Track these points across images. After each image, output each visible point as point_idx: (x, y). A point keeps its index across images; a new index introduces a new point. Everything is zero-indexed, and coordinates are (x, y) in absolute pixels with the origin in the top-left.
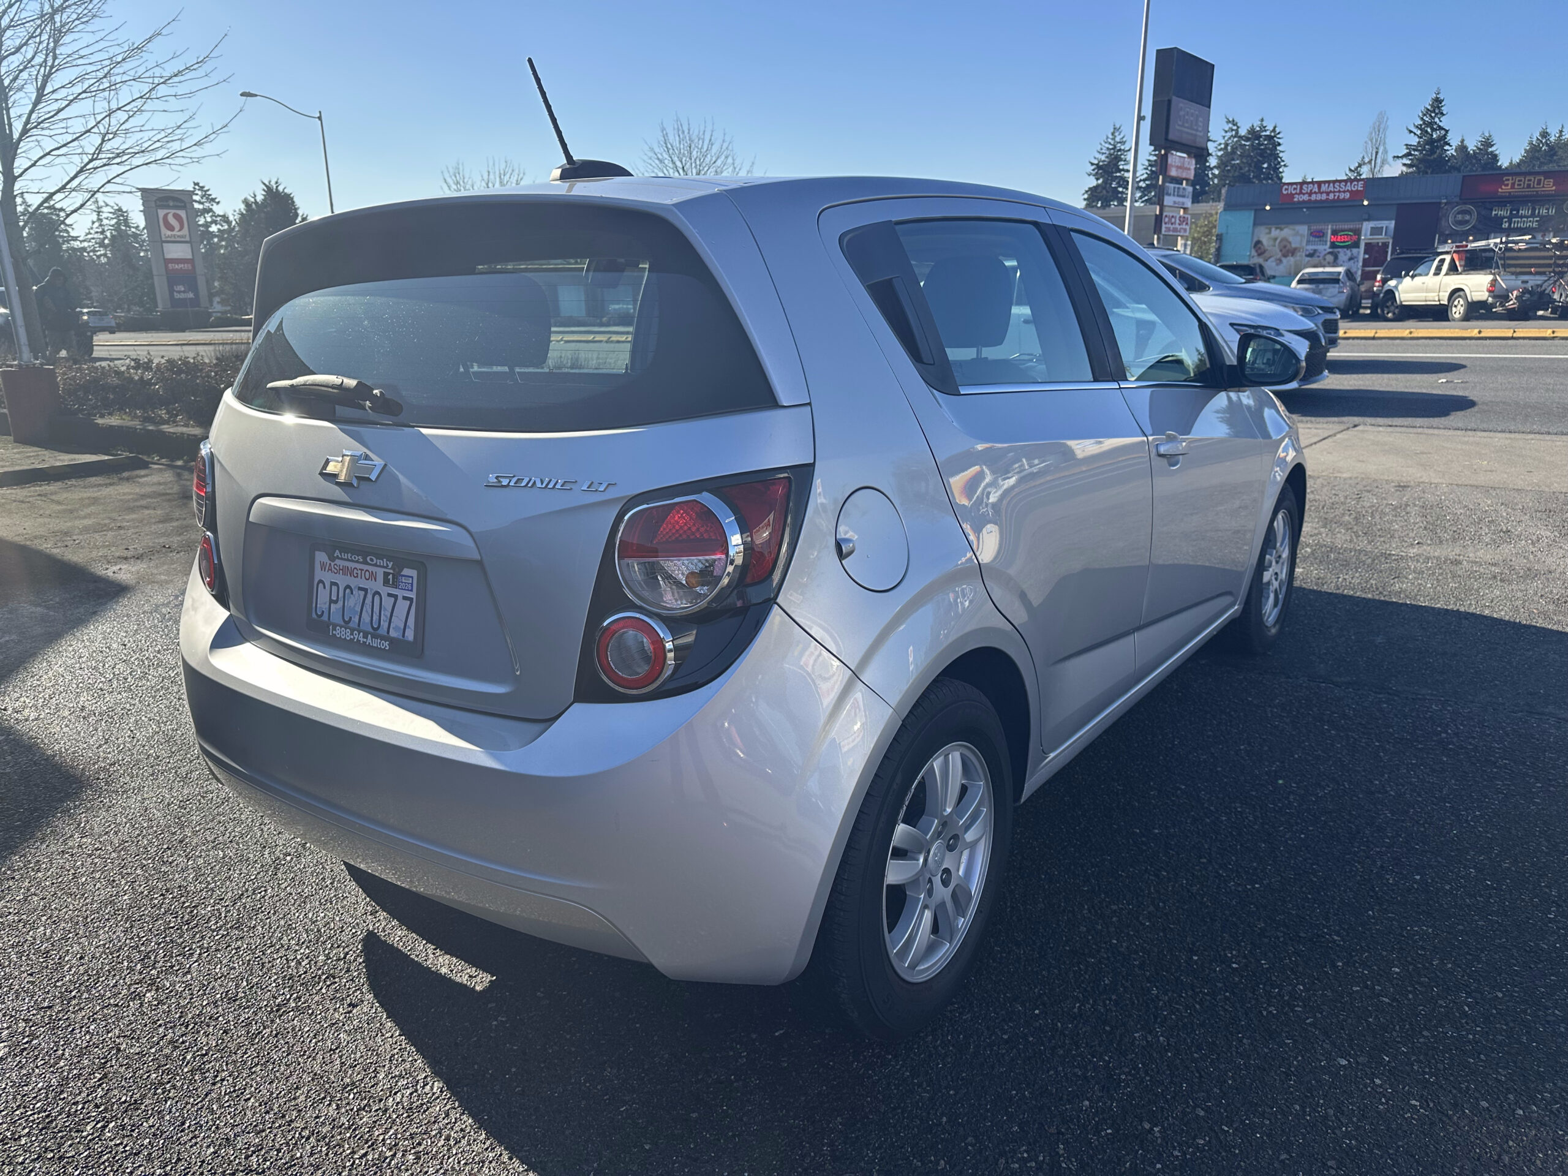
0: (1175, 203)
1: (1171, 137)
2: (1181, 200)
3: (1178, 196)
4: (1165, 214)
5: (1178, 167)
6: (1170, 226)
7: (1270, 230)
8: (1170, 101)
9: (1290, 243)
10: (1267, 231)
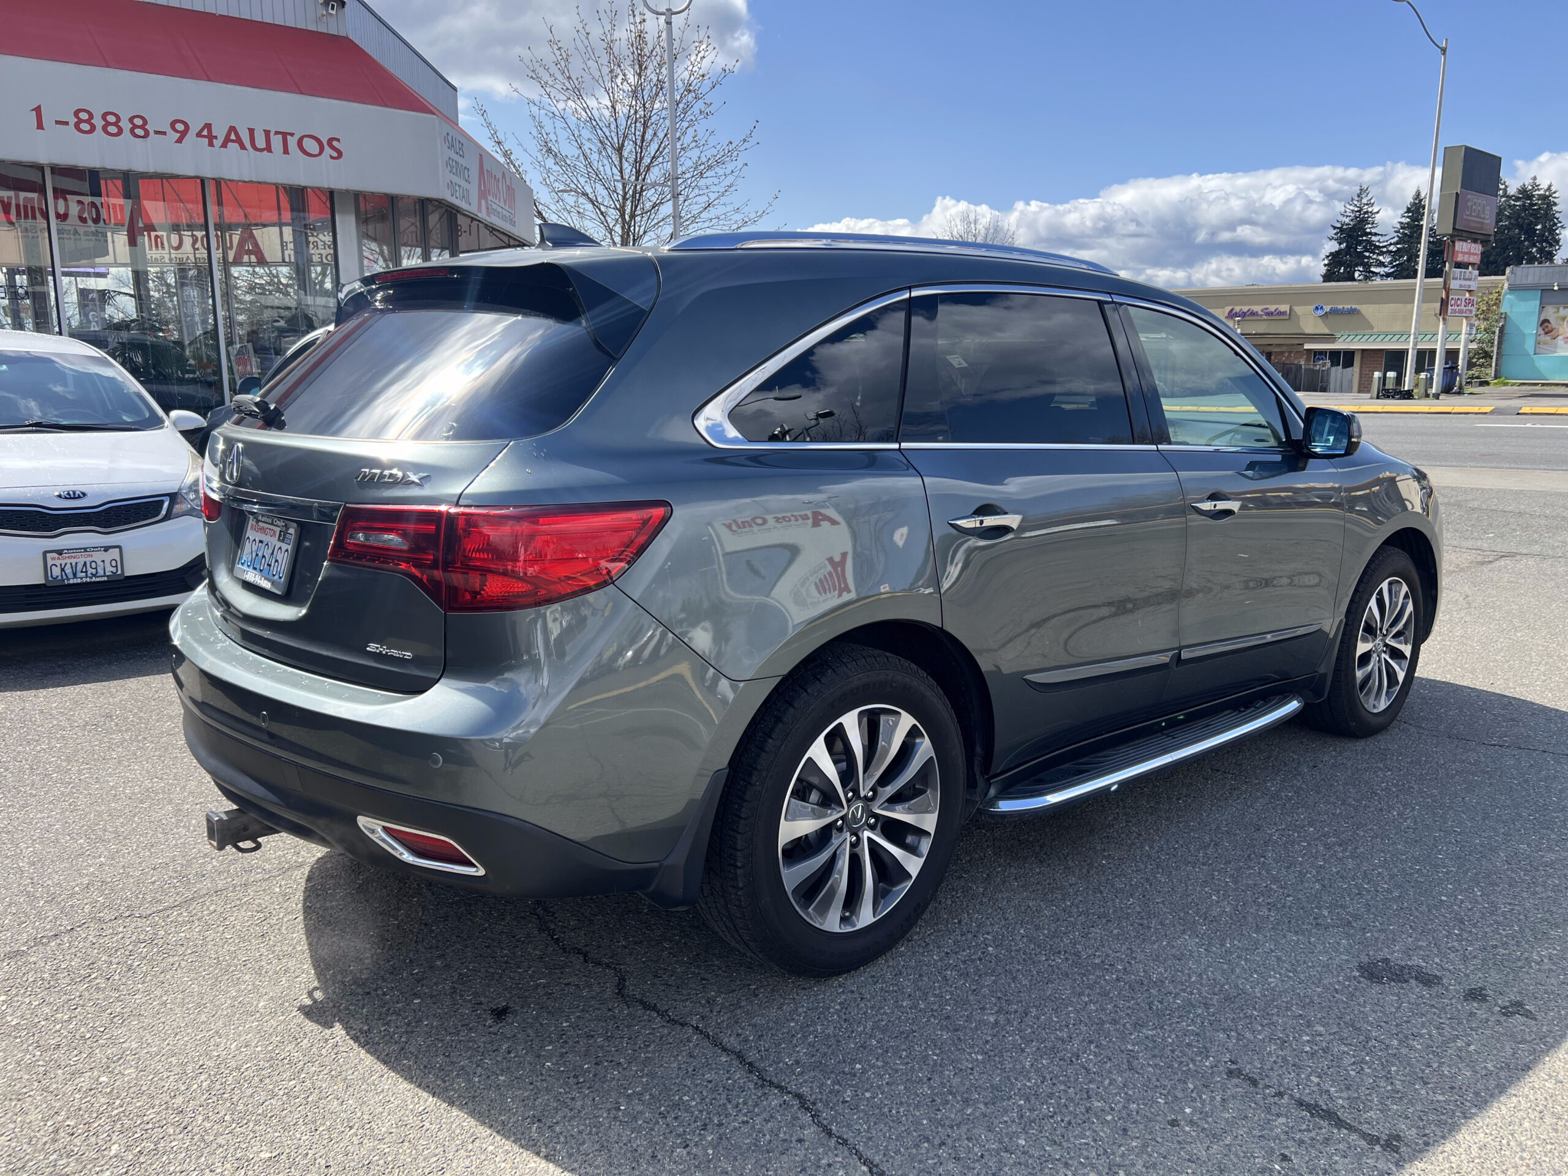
0: (1461, 286)
1: (1459, 226)
2: (1467, 282)
3: (1464, 279)
4: (1451, 297)
5: (1464, 253)
6: (1456, 307)
7: (1558, 309)
8: (1457, 194)
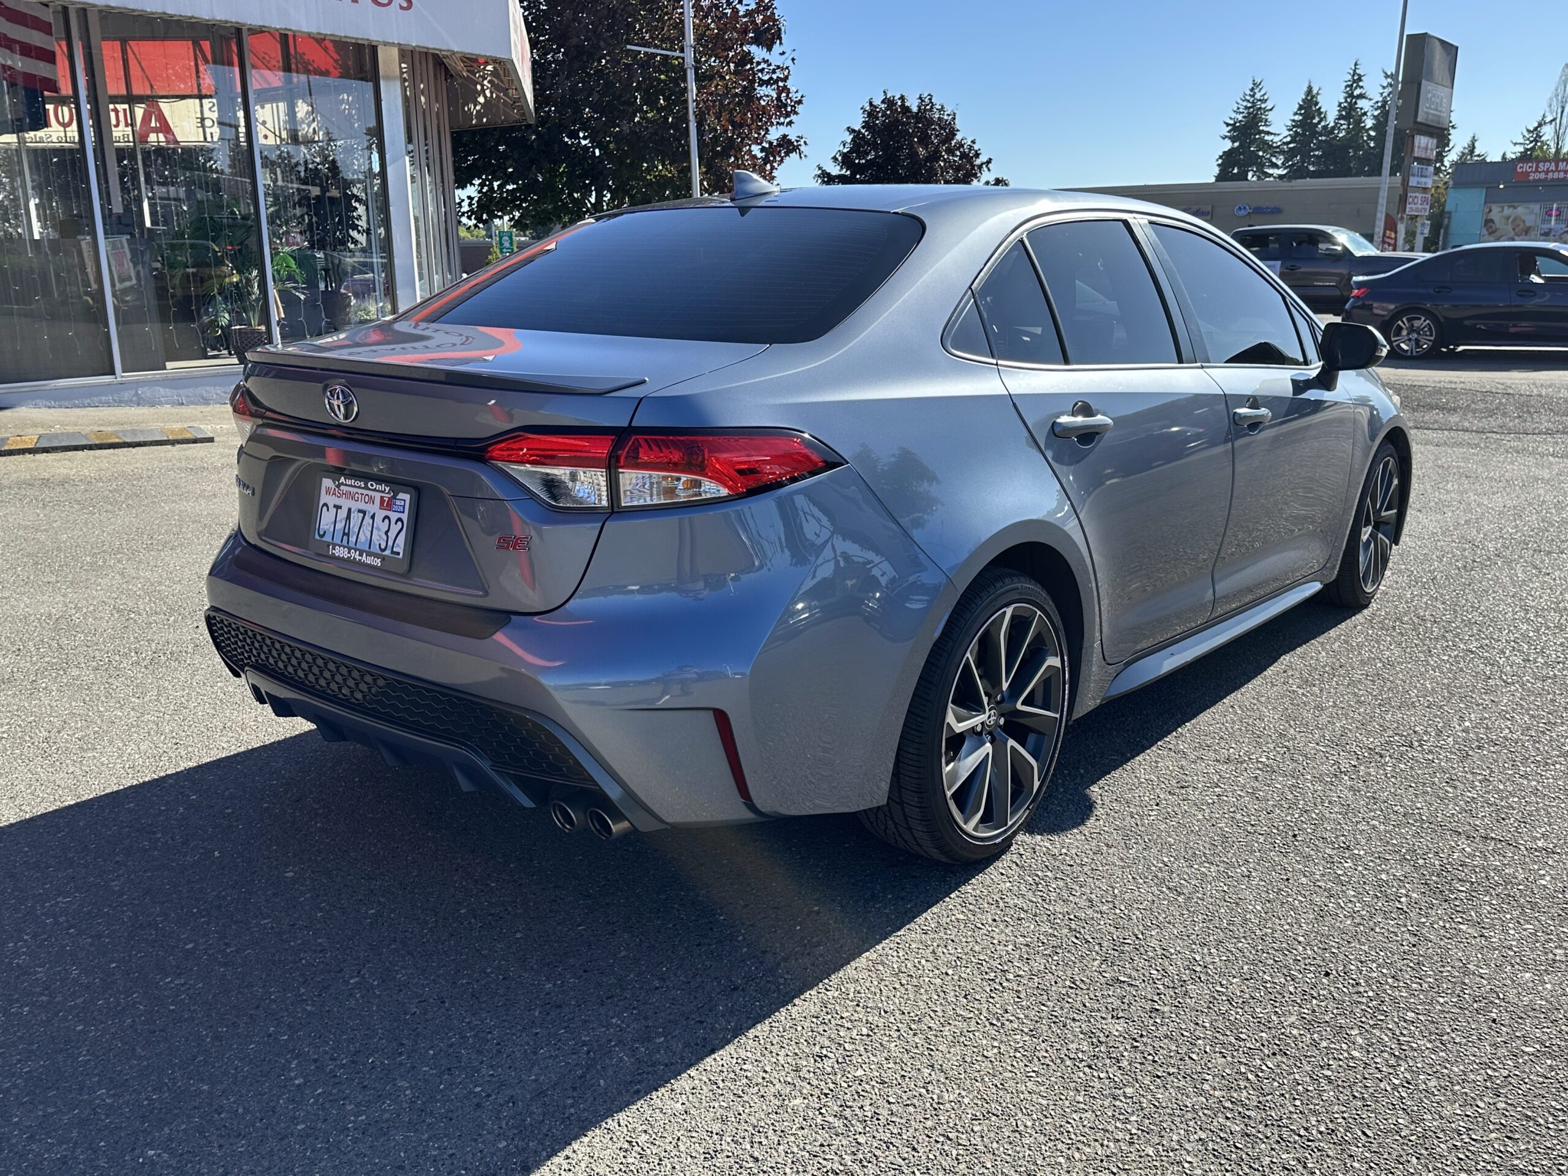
0: (1418, 183)
1: (1419, 120)
2: (1423, 180)
3: (1422, 176)
4: (1409, 195)
5: (1422, 148)
6: (1413, 206)
7: (1503, 208)
8: (1420, 85)
9: (1524, 222)
10: (1500, 209)
